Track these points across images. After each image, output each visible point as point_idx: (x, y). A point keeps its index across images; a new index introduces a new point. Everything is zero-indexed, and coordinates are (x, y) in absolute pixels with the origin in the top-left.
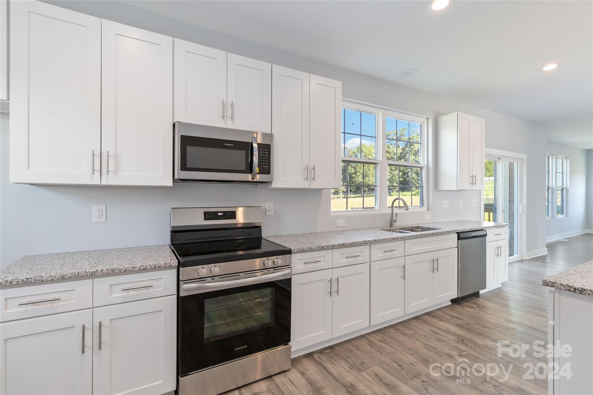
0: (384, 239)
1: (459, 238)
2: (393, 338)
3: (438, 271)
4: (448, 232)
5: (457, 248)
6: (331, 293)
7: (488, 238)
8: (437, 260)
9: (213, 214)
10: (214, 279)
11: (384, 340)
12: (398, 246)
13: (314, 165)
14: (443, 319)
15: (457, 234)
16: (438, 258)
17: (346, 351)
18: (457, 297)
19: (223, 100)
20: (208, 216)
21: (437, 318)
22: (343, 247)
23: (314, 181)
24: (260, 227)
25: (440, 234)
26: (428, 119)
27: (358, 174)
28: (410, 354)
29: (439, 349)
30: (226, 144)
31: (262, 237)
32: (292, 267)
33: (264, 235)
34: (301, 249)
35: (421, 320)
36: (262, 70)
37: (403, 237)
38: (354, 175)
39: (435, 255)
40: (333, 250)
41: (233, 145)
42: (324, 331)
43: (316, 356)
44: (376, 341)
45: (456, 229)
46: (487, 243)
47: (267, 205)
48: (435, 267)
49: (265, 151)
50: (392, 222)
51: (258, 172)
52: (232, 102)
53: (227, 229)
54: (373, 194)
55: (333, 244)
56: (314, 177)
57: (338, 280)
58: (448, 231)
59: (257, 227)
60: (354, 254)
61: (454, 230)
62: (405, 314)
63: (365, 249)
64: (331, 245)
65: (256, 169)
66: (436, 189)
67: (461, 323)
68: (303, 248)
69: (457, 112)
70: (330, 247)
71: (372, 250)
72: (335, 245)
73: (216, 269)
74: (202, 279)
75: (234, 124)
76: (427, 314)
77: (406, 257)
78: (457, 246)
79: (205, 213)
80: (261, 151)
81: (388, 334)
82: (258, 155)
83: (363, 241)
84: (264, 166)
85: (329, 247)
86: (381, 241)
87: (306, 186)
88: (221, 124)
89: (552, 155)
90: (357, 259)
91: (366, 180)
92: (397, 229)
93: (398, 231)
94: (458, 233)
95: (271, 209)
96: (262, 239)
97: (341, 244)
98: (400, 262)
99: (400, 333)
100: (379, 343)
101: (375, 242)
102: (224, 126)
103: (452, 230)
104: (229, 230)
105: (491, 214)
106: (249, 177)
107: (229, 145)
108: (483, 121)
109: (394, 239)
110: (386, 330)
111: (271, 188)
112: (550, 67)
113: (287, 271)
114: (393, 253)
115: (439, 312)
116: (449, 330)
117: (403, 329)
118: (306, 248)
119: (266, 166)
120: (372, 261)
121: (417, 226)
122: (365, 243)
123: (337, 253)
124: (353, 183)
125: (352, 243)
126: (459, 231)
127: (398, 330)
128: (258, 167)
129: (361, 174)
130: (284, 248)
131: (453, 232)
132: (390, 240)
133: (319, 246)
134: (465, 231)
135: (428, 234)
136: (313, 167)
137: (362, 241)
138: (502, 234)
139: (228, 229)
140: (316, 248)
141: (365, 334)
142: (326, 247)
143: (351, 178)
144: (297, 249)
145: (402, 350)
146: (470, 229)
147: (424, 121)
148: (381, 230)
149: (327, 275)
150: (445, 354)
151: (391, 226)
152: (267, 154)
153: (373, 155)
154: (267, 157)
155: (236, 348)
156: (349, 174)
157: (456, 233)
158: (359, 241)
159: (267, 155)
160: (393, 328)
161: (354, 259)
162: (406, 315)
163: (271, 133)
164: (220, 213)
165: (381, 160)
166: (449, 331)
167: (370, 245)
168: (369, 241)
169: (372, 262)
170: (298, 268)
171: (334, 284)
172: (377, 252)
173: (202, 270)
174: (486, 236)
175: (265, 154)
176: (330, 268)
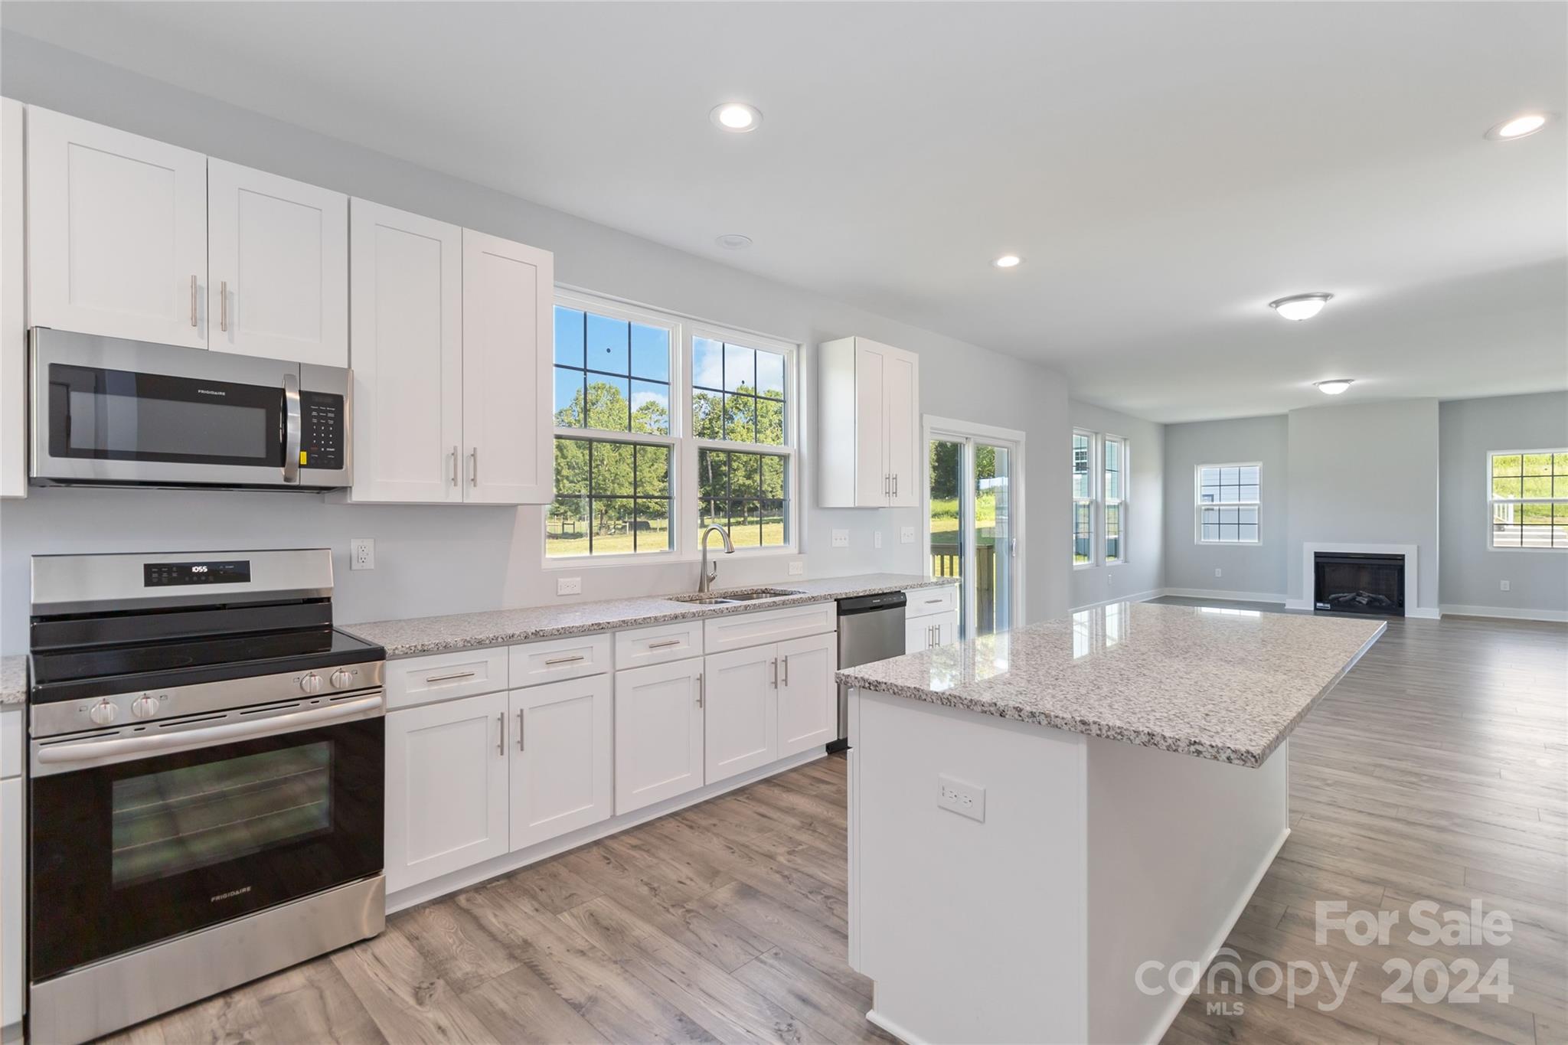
0: (650, 618)
1: (841, 612)
2: (667, 837)
3: (786, 685)
4: (814, 600)
5: (836, 633)
6: (502, 746)
7: (909, 610)
8: (786, 661)
9: (174, 569)
10: (143, 729)
11: (643, 845)
12: (688, 633)
13: (475, 449)
14: (793, 787)
15: (836, 603)
16: (786, 657)
17: (542, 879)
18: (836, 739)
19: (194, 278)
20: (155, 574)
21: (781, 788)
22: (536, 639)
23: (475, 486)
24: (329, 599)
25: (794, 603)
26: (799, 346)
27: (735, 465)
28: (688, 863)
29: (754, 847)
30: (203, 392)
31: (330, 626)
32: (385, 690)
33: (337, 622)
34: (415, 647)
35: (746, 794)
36: (321, 210)
37: (698, 612)
38: (724, 468)
39: (782, 651)
40: (510, 647)
41: (224, 394)
42: (487, 837)
43: (462, 900)
44: (624, 849)
45: (833, 593)
46: (906, 621)
47: (355, 545)
48: (779, 674)
49: (326, 412)
50: (705, 580)
51: (305, 463)
52: (224, 285)
53: (224, 607)
54: (774, 516)
55: (510, 632)
56: (475, 475)
57: (521, 716)
58: (813, 597)
59: (321, 600)
60: (570, 655)
61: (827, 594)
62: (707, 784)
63: (602, 642)
64: (504, 636)
65: (297, 453)
66: (818, 506)
67: (825, 792)
68: (423, 645)
69: (853, 337)
70: (500, 640)
71: (617, 644)
72: (516, 636)
73: (149, 702)
74: (103, 730)
75: (231, 340)
76: (767, 781)
77: (706, 657)
78: (836, 629)
79: (149, 569)
80: (315, 410)
81: (658, 831)
82: (300, 419)
83: (593, 625)
84: (323, 449)
85: (497, 639)
86: (640, 624)
87: (455, 497)
88: (188, 338)
89: (1096, 433)
90: (577, 665)
91: (756, 481)
92: (713, 596)
93: (713, 600)
94: (838, 600)
95: (368, 554)
96: (334, 632)
97: (532, 634)
98: (694, 668)
99: (687, 825)
100: (628, 851)
101: (625, 625)
102: (201, 345)
103: (823, 594)
104: (230, 610)
105: (956, 559)
106: (274, 475)
107: (212, 393)
108: (914, 358)
109: (676, 618)
110: (658, 824)
111: (349, 502)
112: (1008, 261)
113: (374, 700)
114: (675, 648)
115: (794, 775)
116: (795, 807)
117: (695, 818)
118: (433, 646)
119: (328, 449)
120: (617, 669)
121: (764, 588)
122: (599, 628)
123: (521, 654)
124: (723, 487)
125: (562, 628)
126: (839, 597)
127: (684, 821)
128: (302, 450)
129: (742, 466)
130: (369, 647)
131: (825, 598)
132: (665, 620)
133: (468, 639)
134: (855, 595)
135: (764, 603)
136: (473, 453)
137: (590, 624)
138: (941, 601)
139: (227, 607)
140: (461, 644)
141: (606, 838)
142: (487, 642)
143: (718, 474)
144: (404, 649)
145: (673, 859)
146: (866, 591)
147: (791, 351)
148: (671, 599)
149: (495, 705)
150: (762, 854)
151: (701, 590)
152: (331, 418)
153: (771, 418)
154: (331, 425)
155: (216, 895)
156: (712, 465)
157: (835, 600)
158: (582, 624)
159: (331, 422)
160: (677, 817)
161: (569, 667)
162: (708, 786)
163: (346, 367)
164: (198, 566)
165: (681, 436)
166: (794, 809)
167: (614, 633)
168: (609, 623)
169: (618, 671)
170: (408, 692)
171: (513, 727)
172: (632, 648)
173: (99, 707)
174: (905, 605)
175: (327, 418)
176: (504, 688)
